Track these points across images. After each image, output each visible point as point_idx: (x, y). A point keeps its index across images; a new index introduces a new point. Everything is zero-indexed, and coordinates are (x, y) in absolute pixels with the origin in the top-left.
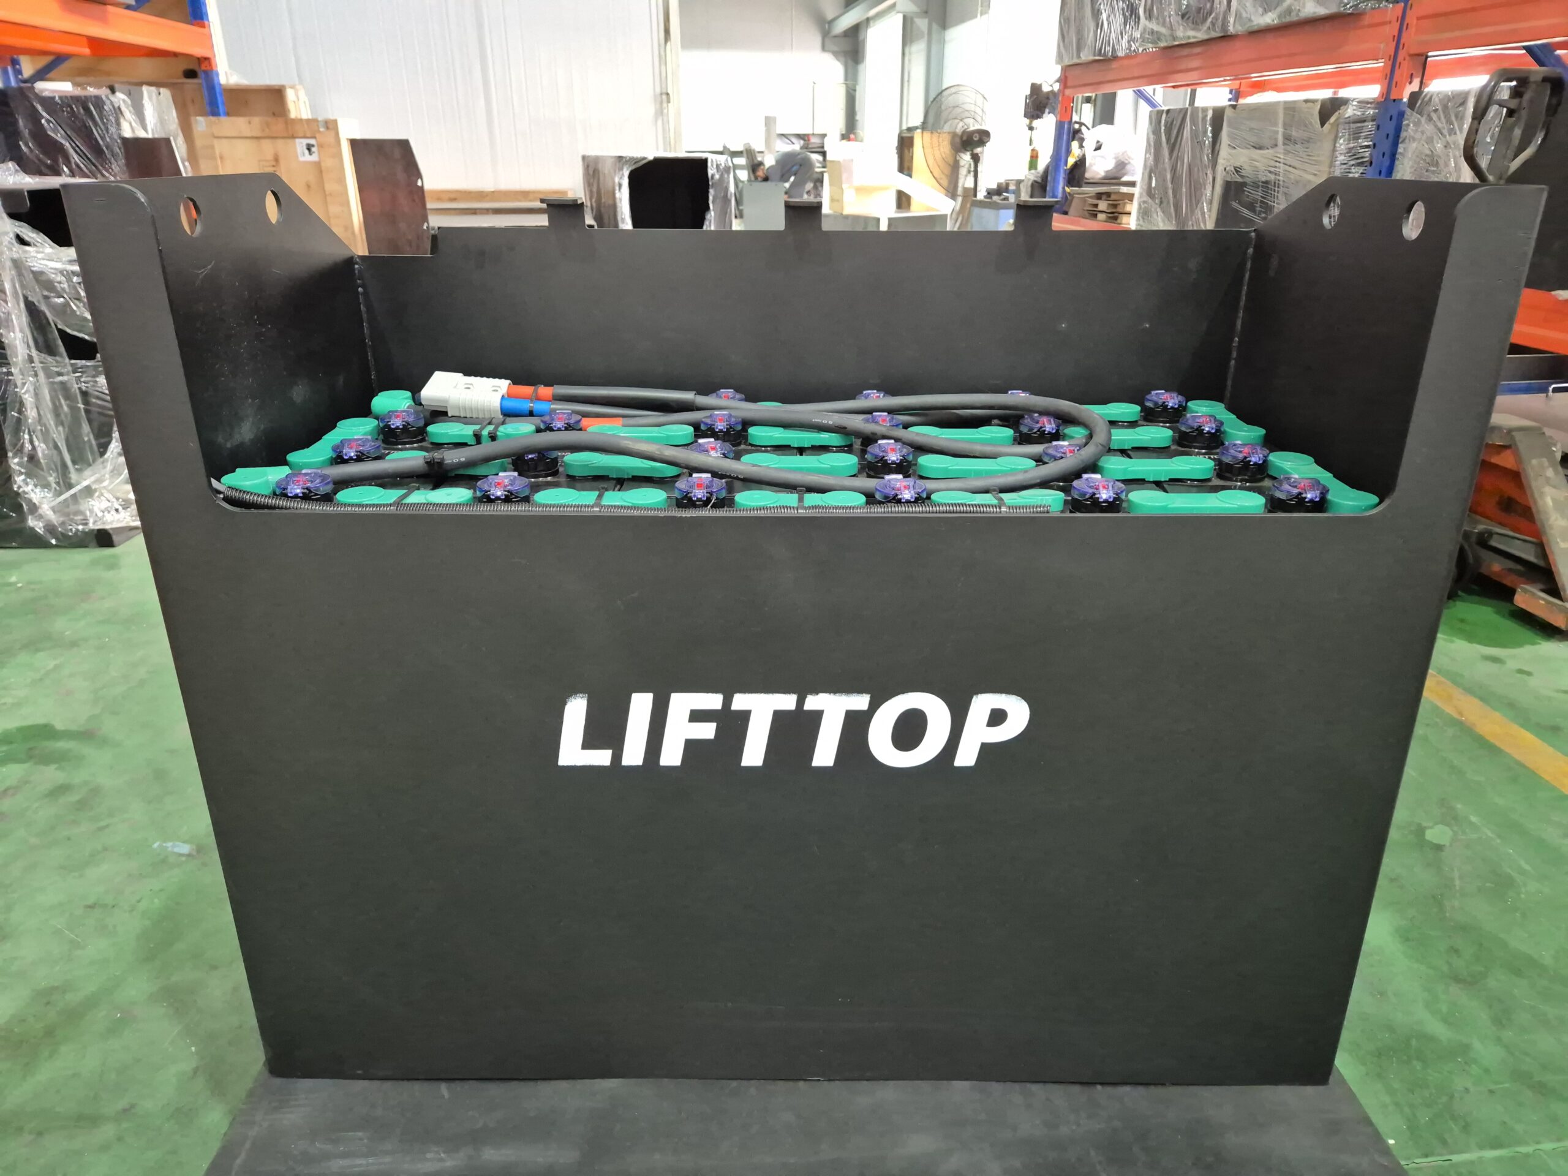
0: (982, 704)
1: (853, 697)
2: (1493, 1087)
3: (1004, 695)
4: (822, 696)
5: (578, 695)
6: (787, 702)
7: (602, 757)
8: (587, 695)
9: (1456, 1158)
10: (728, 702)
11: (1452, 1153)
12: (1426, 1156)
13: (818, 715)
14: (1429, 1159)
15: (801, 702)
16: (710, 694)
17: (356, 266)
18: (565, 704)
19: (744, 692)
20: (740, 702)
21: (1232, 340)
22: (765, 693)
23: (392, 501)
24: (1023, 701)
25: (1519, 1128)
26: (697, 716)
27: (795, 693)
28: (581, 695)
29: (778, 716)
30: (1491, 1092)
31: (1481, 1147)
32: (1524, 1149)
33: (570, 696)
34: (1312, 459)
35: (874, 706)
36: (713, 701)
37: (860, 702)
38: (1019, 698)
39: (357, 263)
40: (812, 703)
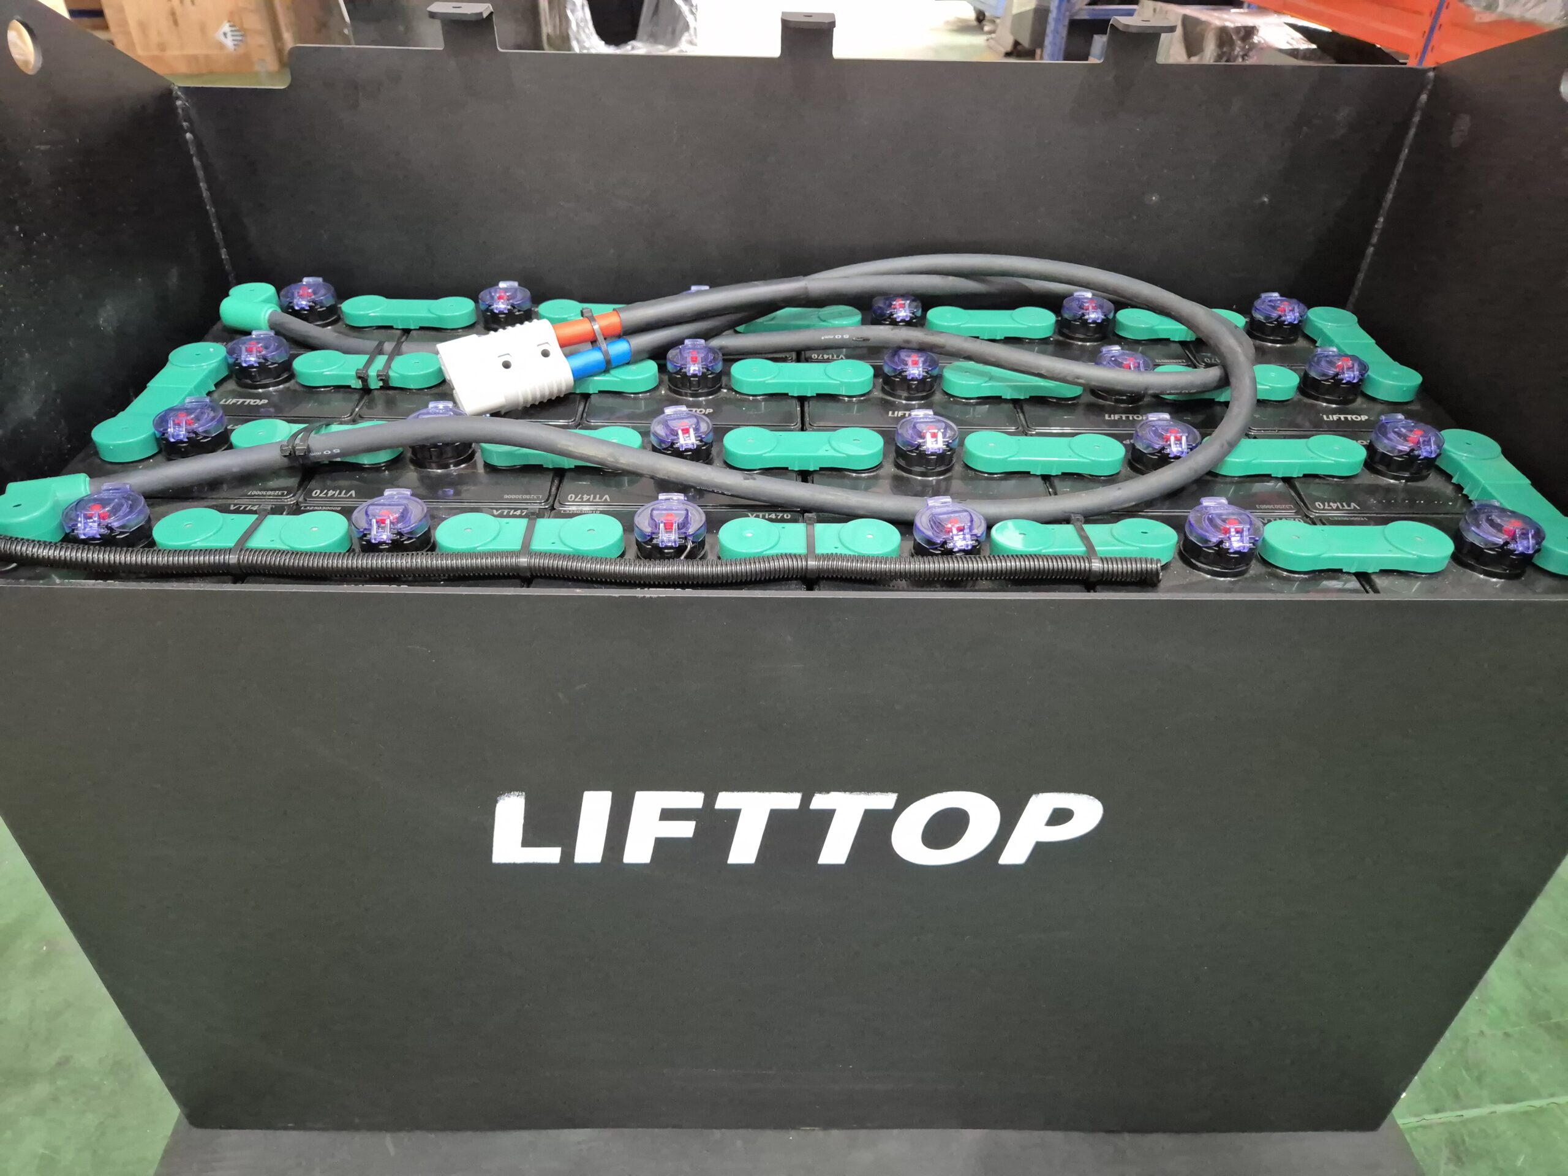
0: (1041, 805)
1: (875, 796)
2: (1509, 1030)
3: (1072, 795)
4: (833, 794)
5: (512, 793)
6: (791, 801)
7: (551, 855)
8: (524, 793)
9: (1468, 1114)
10: (710, 800)
11: (1464, 1108)
12: (1437, 1111)
13: (827, 816)
14: (1440, 1115)
15: (806, 801)
16: (687, 793)
17: (179, 103)
18: (496, 802)
19: (733, 790)
20: (725, 800)
21: (1376, 221)
22: (760, 791)
23: (231, 544)
24: (1097, 800)
25: (1534, 1078)
26: (668, 815)
27: (798, 792)
28: (517, 793)
29: (776, 817)
30: (1507, 1035)
31: (1494, 1102)
32: (1537, 1103)
33: (501, 795)
34: (1495, 447)
35: (901, 806)
36: (694, 800)
37: (886, 801)
38: (1092, 797)
39: (178, 98)
40: (820, 802)
